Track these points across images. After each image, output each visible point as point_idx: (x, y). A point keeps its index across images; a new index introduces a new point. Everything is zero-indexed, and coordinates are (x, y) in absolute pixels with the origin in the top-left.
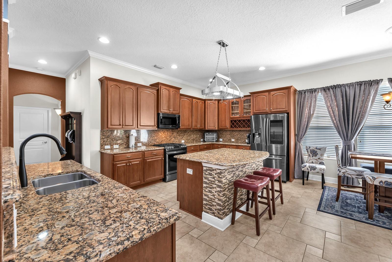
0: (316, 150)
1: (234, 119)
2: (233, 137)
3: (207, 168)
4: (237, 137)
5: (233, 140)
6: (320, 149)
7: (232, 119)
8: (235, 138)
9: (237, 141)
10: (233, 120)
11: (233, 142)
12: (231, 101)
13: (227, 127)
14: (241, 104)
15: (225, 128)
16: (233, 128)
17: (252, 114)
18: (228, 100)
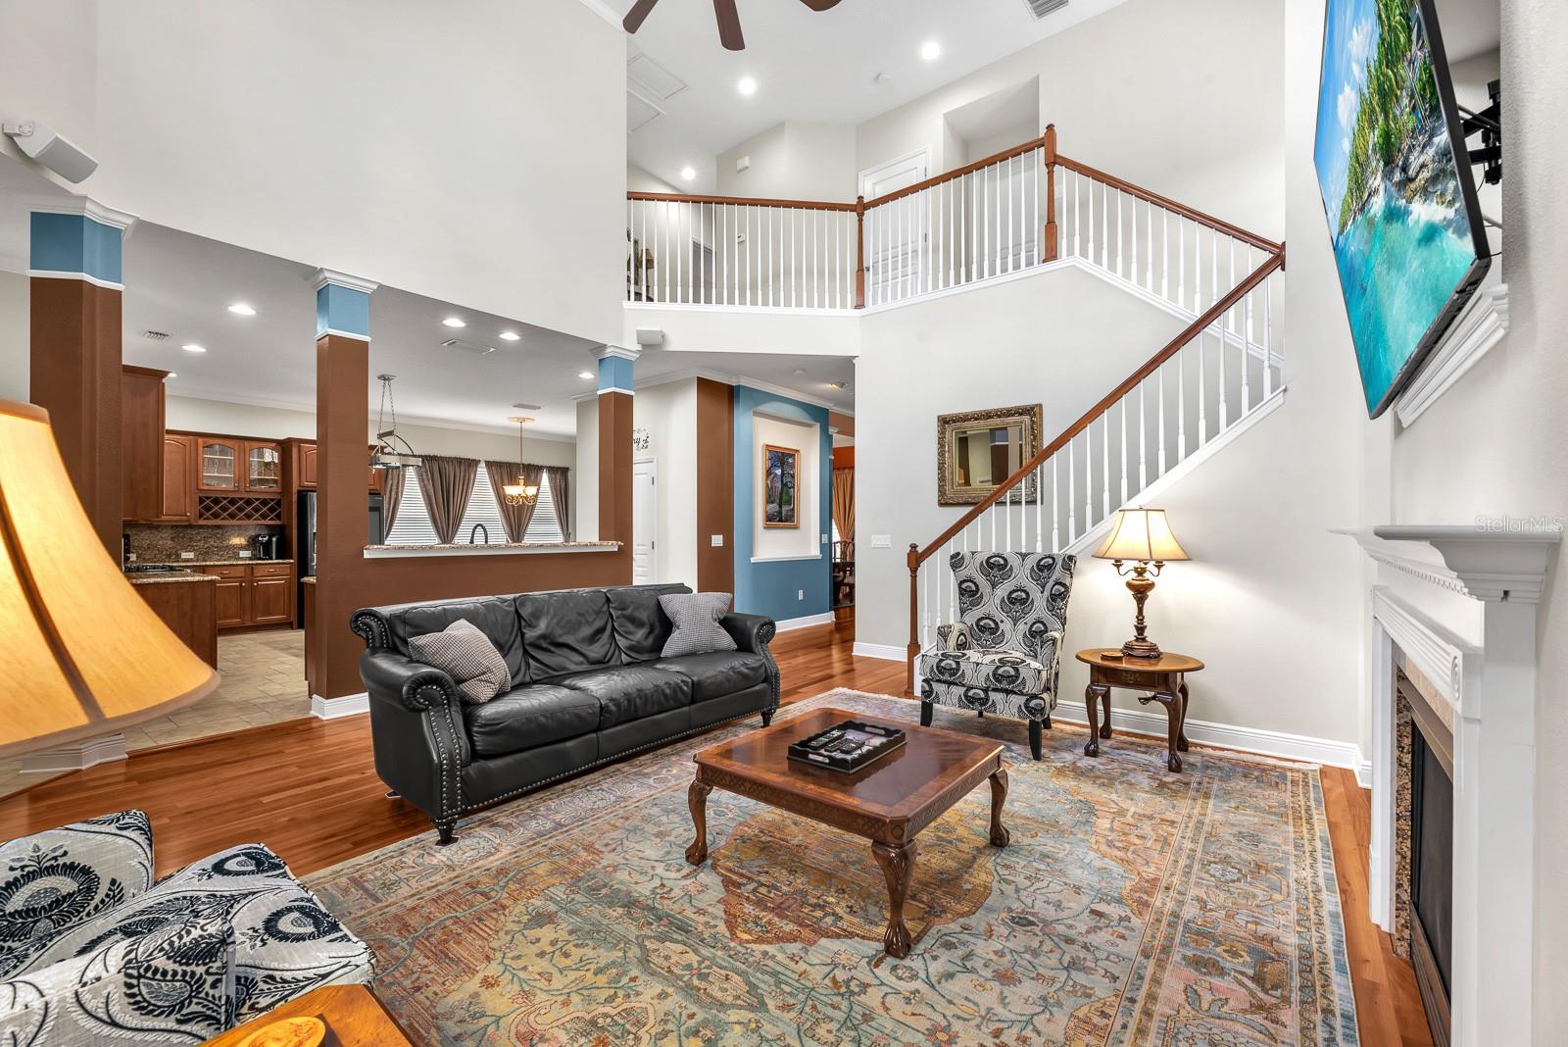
1: (214, 495)
2: (190, 546)
4: (206, 545)
7: (203, 495)
8: (196, 548)
9: (204, 558)
10: (208, 498)
11: (188, 560)
12: (204, 442)
13: (186, 515)
14: (242, 455)
15: (178, 518)
16: (207, 518)
17: (295, 489)
18: (191, 437)
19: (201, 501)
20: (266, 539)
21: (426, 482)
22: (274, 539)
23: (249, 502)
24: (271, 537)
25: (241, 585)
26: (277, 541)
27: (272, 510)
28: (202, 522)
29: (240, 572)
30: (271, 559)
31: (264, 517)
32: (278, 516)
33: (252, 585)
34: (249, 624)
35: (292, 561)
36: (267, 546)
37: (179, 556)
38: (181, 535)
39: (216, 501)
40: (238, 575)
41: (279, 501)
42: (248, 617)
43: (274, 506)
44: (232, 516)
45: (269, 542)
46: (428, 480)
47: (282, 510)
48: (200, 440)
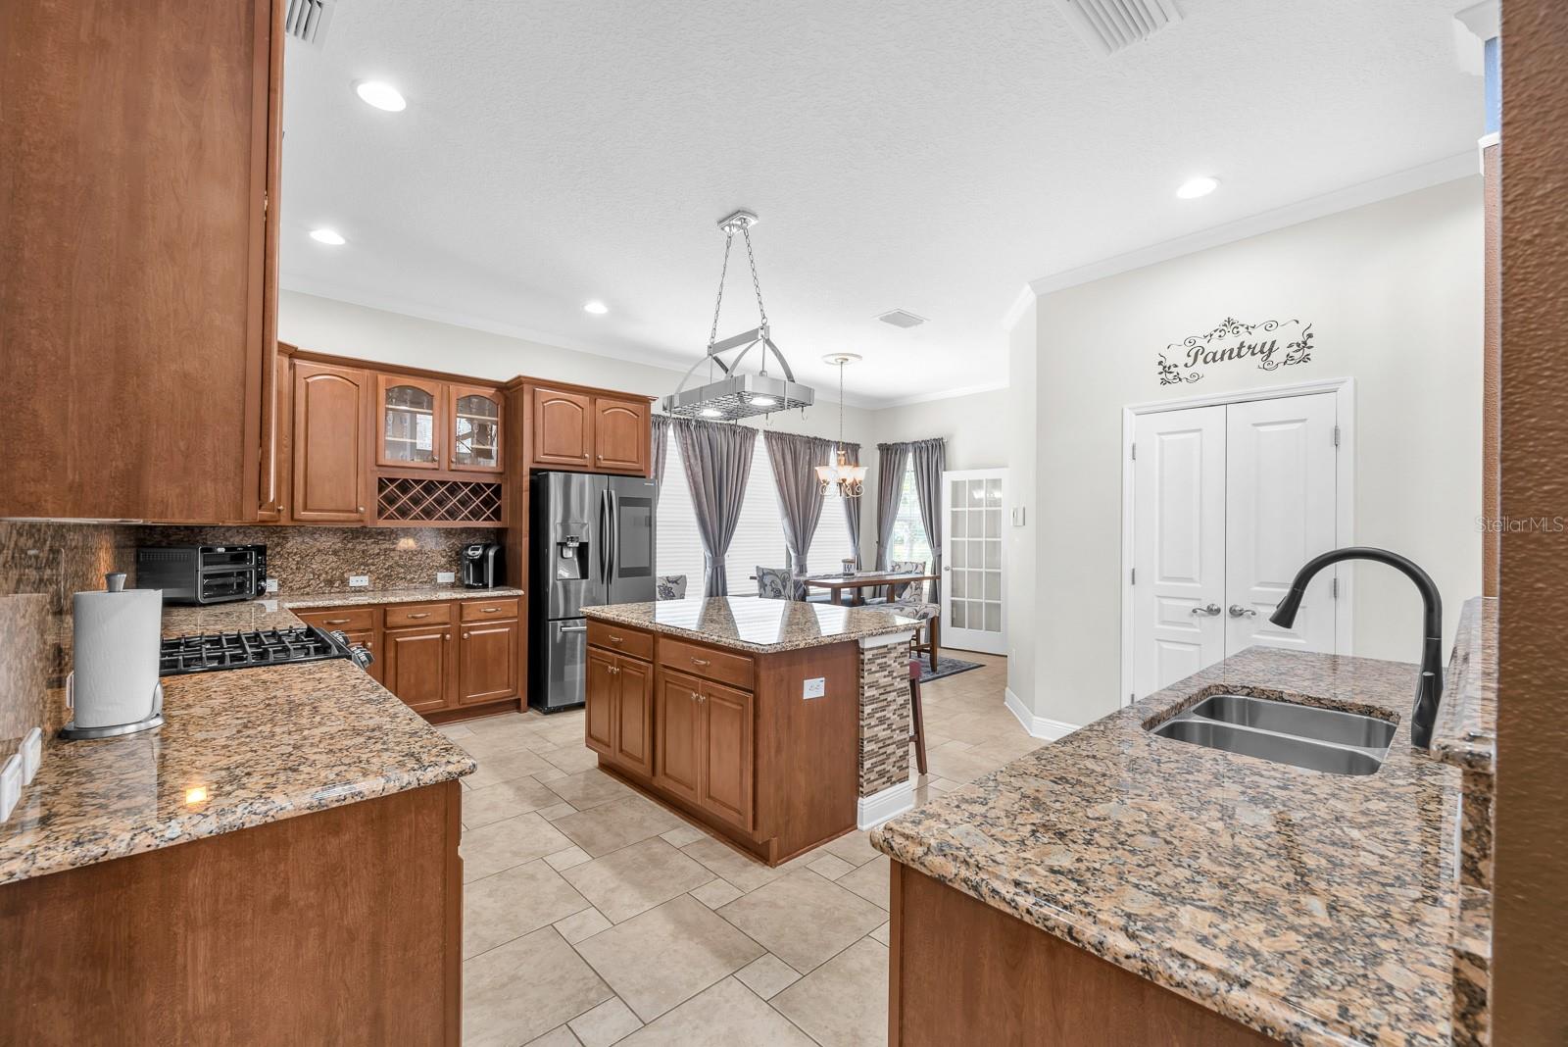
0: (669, 585)
1: (401, 475)
2: (363, 565)
3: (875, 652)
4: (388, 564)
5: (356, 581)
6: (676, 582)
7: (385, 475)
8: (372, 568)
9: (384, 585)
10: (392, 481)
11: (358, 591)
12: (388, 381)
13: (357, 511)
14: (445, 408)
15: (342, 516)
16: (390, 517)
17: (527, 465)
18: (367, 372)
19: (382, 485)
20: (477, 553)
21: (692, 461)
22: (491, 553)
23: (454, 488)
24: (486, 547)
25: (443, 637)
26: (496, 557)
27: (487, 503)
28: (382, 523)
29: (441, 614)
30: (485, 586)
31: (452, 514)
32: (497, 514)
33: (461, 638)
34: (453, 707)
35: (521, 592)
36: (479, 564)
37: (344, 582)
38: (350, 545)
39: (404, 486)
40: (439, 620)
41: (499, 486)
42: (453, 694)
43: (488, 496)
44: (403, 513)
45: (484, 558)
46: (696, 459)
47: (505, 502)
48: (382, 378)
